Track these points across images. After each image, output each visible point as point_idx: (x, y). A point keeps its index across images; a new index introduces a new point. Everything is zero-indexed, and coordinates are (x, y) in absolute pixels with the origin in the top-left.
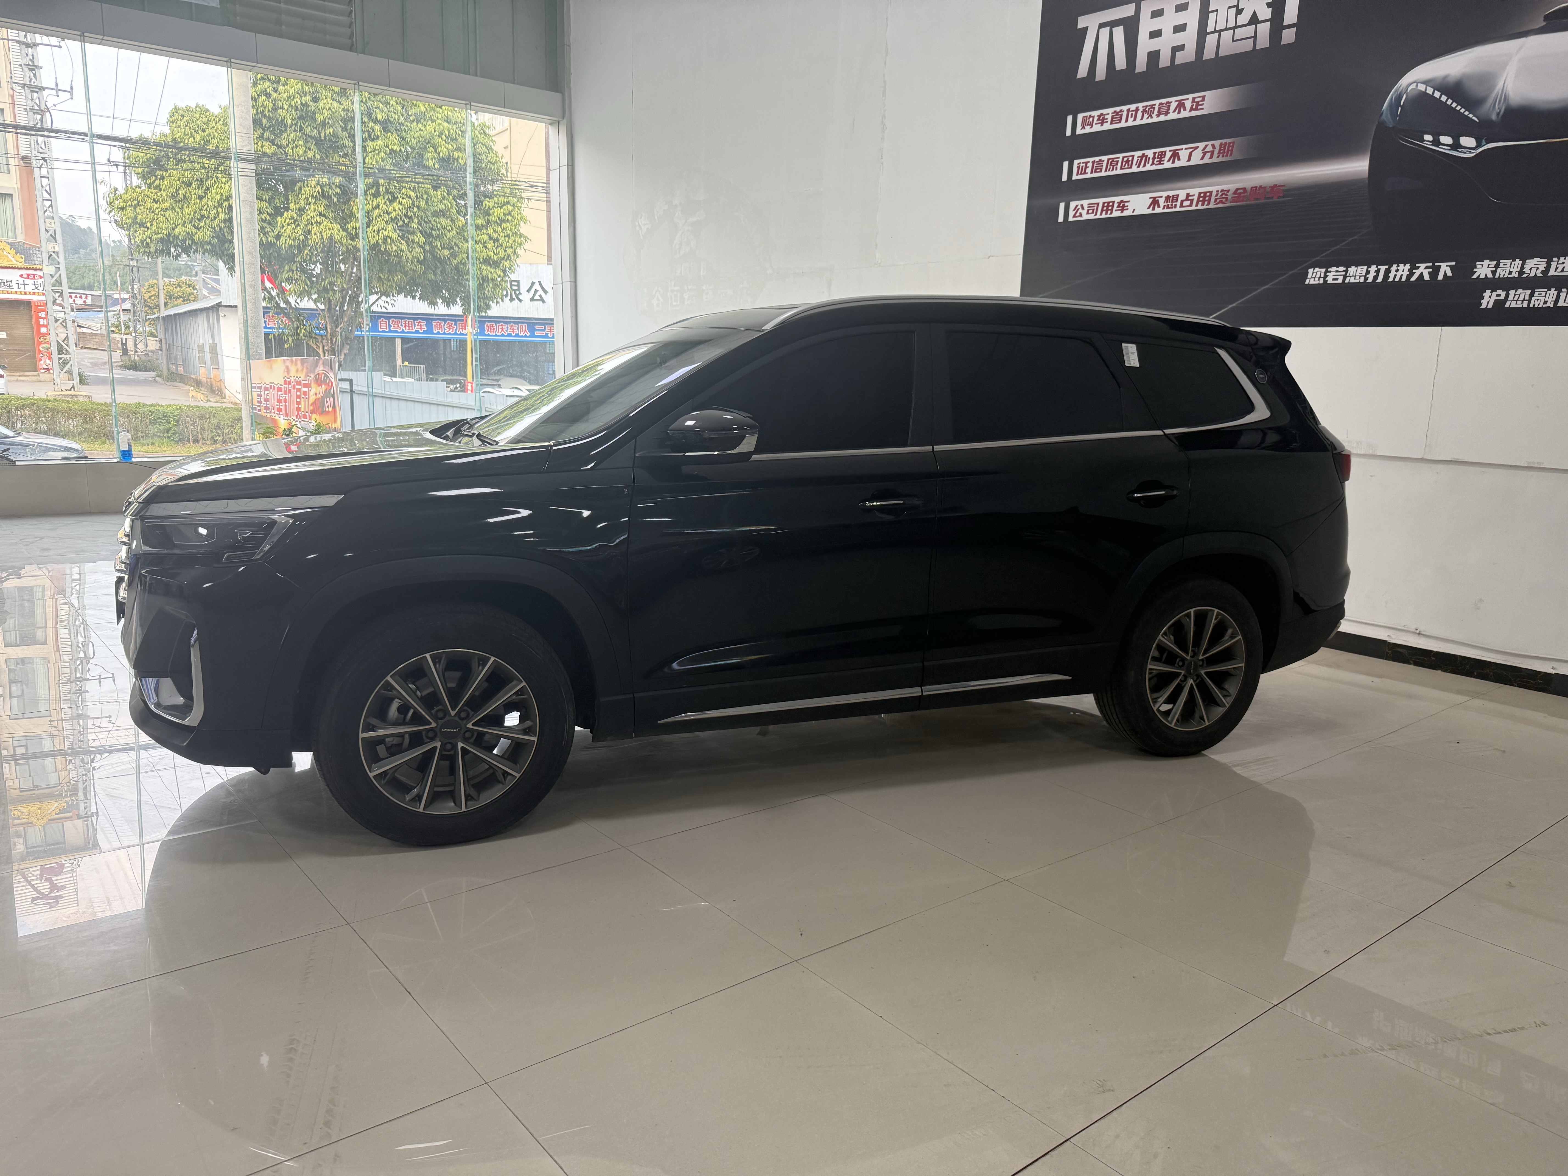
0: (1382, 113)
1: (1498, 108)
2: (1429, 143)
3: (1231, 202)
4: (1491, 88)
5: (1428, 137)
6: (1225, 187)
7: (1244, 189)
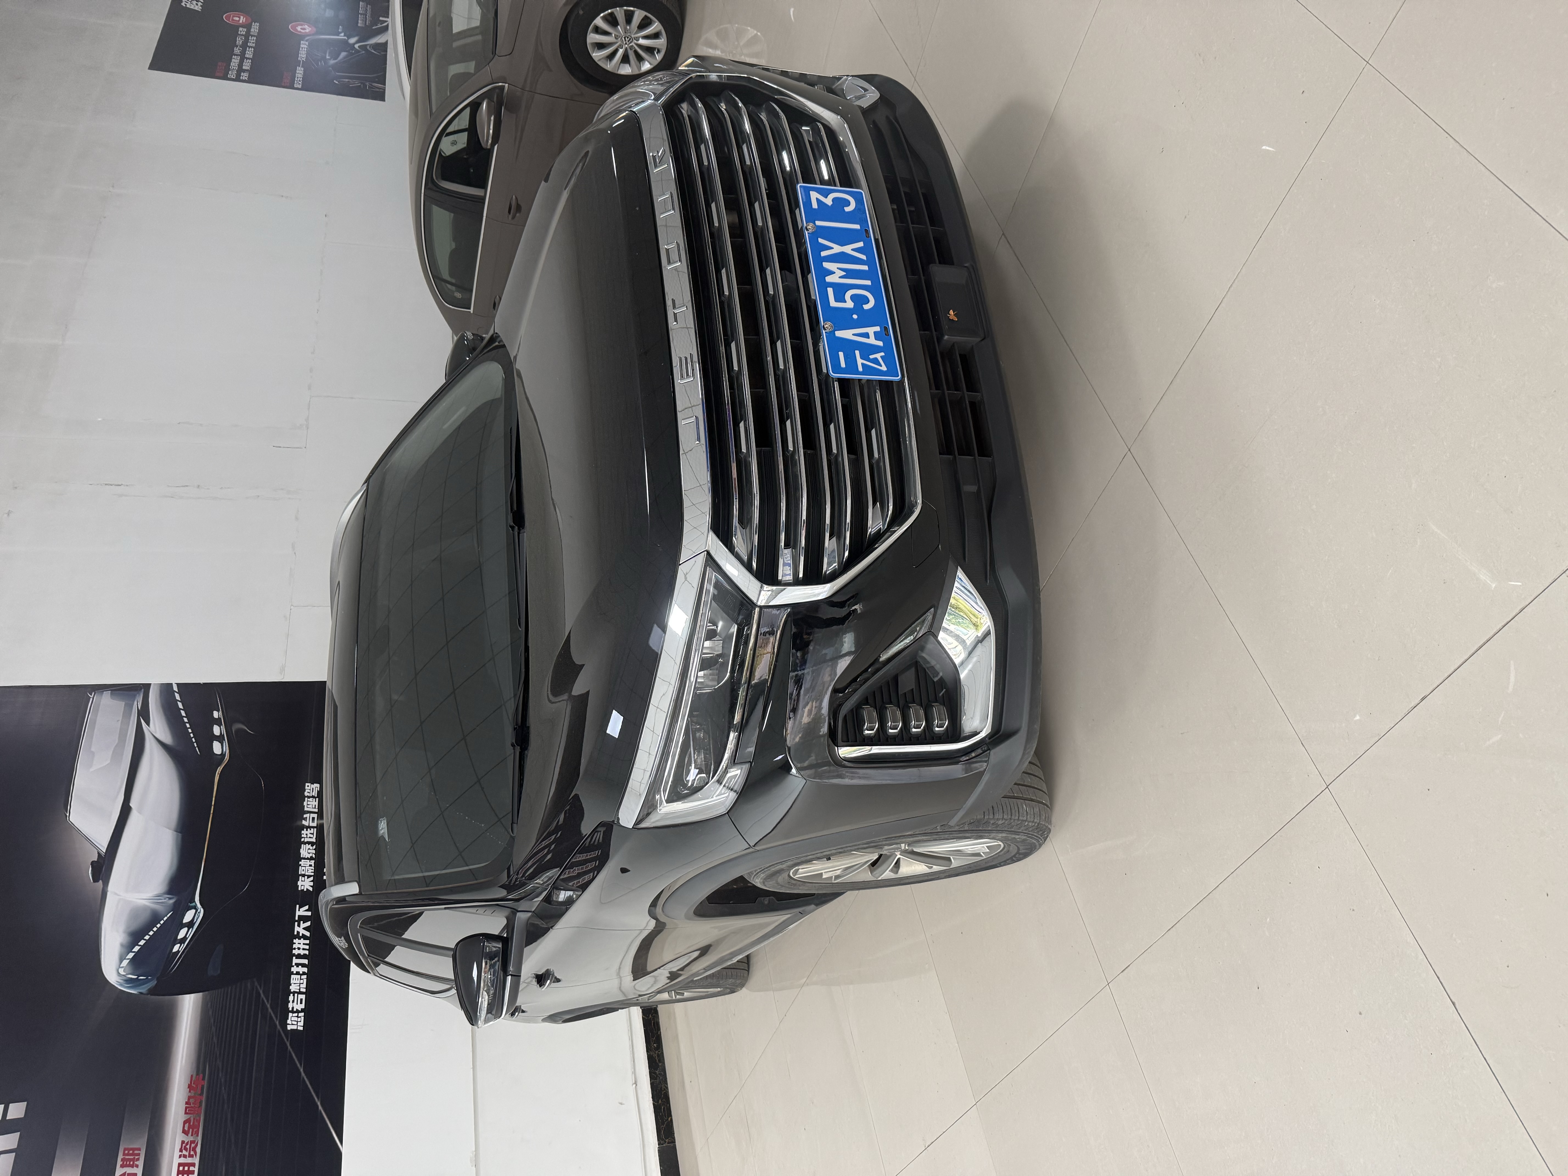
0: (140, 992)
1: (165, 899)
2: (182, 946)
3: (198, 1136)
4: (145, 908)
5: (176, 948)
6: (178, 1146)
7: (185, 1123)
